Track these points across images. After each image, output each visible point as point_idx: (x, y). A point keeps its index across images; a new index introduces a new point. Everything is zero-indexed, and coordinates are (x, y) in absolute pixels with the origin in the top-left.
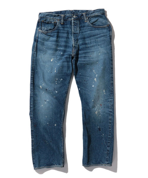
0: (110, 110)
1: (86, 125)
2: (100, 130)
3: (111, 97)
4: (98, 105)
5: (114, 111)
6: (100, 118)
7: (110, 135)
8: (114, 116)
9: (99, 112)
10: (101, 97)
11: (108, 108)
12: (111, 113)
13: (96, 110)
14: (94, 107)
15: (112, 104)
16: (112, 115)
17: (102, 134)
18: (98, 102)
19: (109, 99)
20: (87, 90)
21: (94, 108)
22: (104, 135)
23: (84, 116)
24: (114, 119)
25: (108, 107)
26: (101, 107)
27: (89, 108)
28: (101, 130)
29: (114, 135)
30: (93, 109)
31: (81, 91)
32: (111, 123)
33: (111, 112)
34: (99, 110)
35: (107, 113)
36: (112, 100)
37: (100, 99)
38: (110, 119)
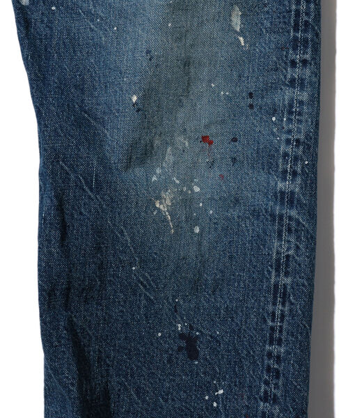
0: (280, 185)
1: (67, 306)
2: (192, 353)
3: (297, 73)
4: (182, 141)
5: (314, 196)
6: (192, 251)
7: (275, 400)
8: (312, 239)
9: (186, 201)
10: (205, 73)
11: (270, 166)
12: (293, 213)
13: (165, 184)
14: (142, 153)
15: (300, 131)
16: (294, 229)
17: (211, 389)
18: (181, 115)
19: (274, 87)
20: (88, 13)
21: (142, 162)
22: (229, 390)
23: (56, 234)
24: (312, 258)
25: (267, 159)
26: (203, 161)
27: (103, 161)
28: (203, 351)
29: (305, 400)
30: (139, 172)
31: (35, 16)
32: (285, 295)
33: (287, 199)
34: (188, 181)
35: (256, 214)
36: (305, 96)
37: (199, 87)
38: (282, 265)
